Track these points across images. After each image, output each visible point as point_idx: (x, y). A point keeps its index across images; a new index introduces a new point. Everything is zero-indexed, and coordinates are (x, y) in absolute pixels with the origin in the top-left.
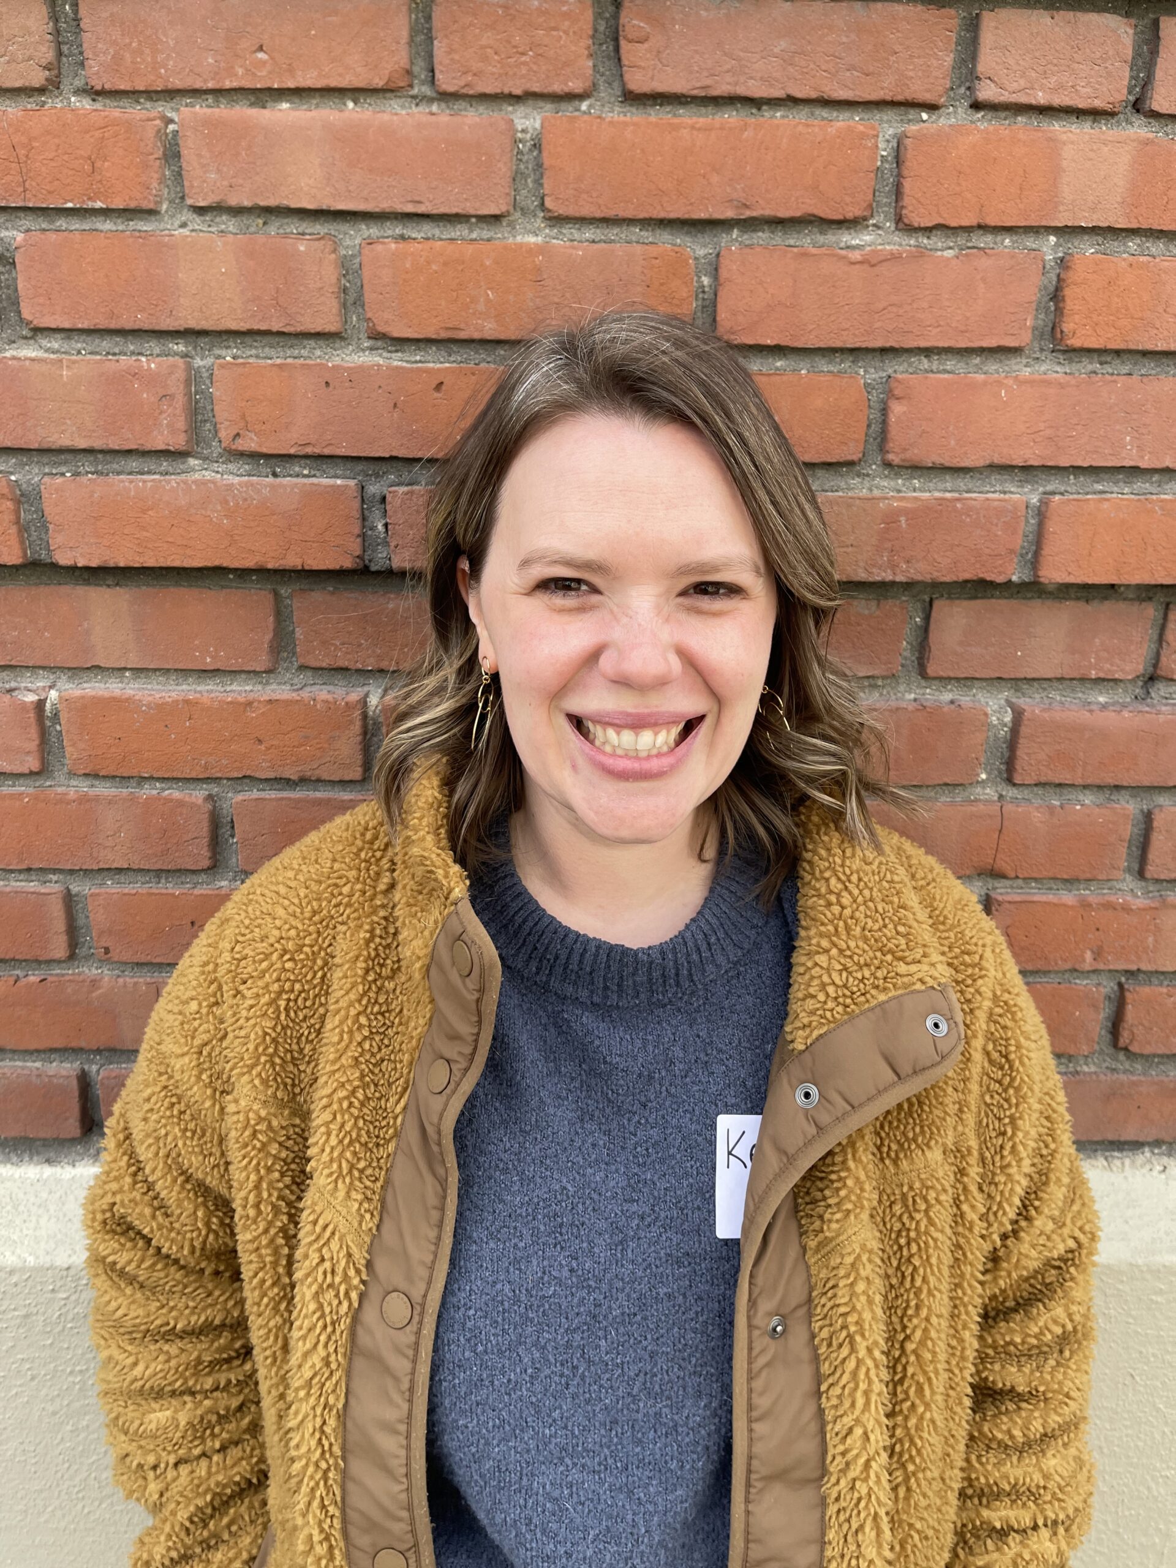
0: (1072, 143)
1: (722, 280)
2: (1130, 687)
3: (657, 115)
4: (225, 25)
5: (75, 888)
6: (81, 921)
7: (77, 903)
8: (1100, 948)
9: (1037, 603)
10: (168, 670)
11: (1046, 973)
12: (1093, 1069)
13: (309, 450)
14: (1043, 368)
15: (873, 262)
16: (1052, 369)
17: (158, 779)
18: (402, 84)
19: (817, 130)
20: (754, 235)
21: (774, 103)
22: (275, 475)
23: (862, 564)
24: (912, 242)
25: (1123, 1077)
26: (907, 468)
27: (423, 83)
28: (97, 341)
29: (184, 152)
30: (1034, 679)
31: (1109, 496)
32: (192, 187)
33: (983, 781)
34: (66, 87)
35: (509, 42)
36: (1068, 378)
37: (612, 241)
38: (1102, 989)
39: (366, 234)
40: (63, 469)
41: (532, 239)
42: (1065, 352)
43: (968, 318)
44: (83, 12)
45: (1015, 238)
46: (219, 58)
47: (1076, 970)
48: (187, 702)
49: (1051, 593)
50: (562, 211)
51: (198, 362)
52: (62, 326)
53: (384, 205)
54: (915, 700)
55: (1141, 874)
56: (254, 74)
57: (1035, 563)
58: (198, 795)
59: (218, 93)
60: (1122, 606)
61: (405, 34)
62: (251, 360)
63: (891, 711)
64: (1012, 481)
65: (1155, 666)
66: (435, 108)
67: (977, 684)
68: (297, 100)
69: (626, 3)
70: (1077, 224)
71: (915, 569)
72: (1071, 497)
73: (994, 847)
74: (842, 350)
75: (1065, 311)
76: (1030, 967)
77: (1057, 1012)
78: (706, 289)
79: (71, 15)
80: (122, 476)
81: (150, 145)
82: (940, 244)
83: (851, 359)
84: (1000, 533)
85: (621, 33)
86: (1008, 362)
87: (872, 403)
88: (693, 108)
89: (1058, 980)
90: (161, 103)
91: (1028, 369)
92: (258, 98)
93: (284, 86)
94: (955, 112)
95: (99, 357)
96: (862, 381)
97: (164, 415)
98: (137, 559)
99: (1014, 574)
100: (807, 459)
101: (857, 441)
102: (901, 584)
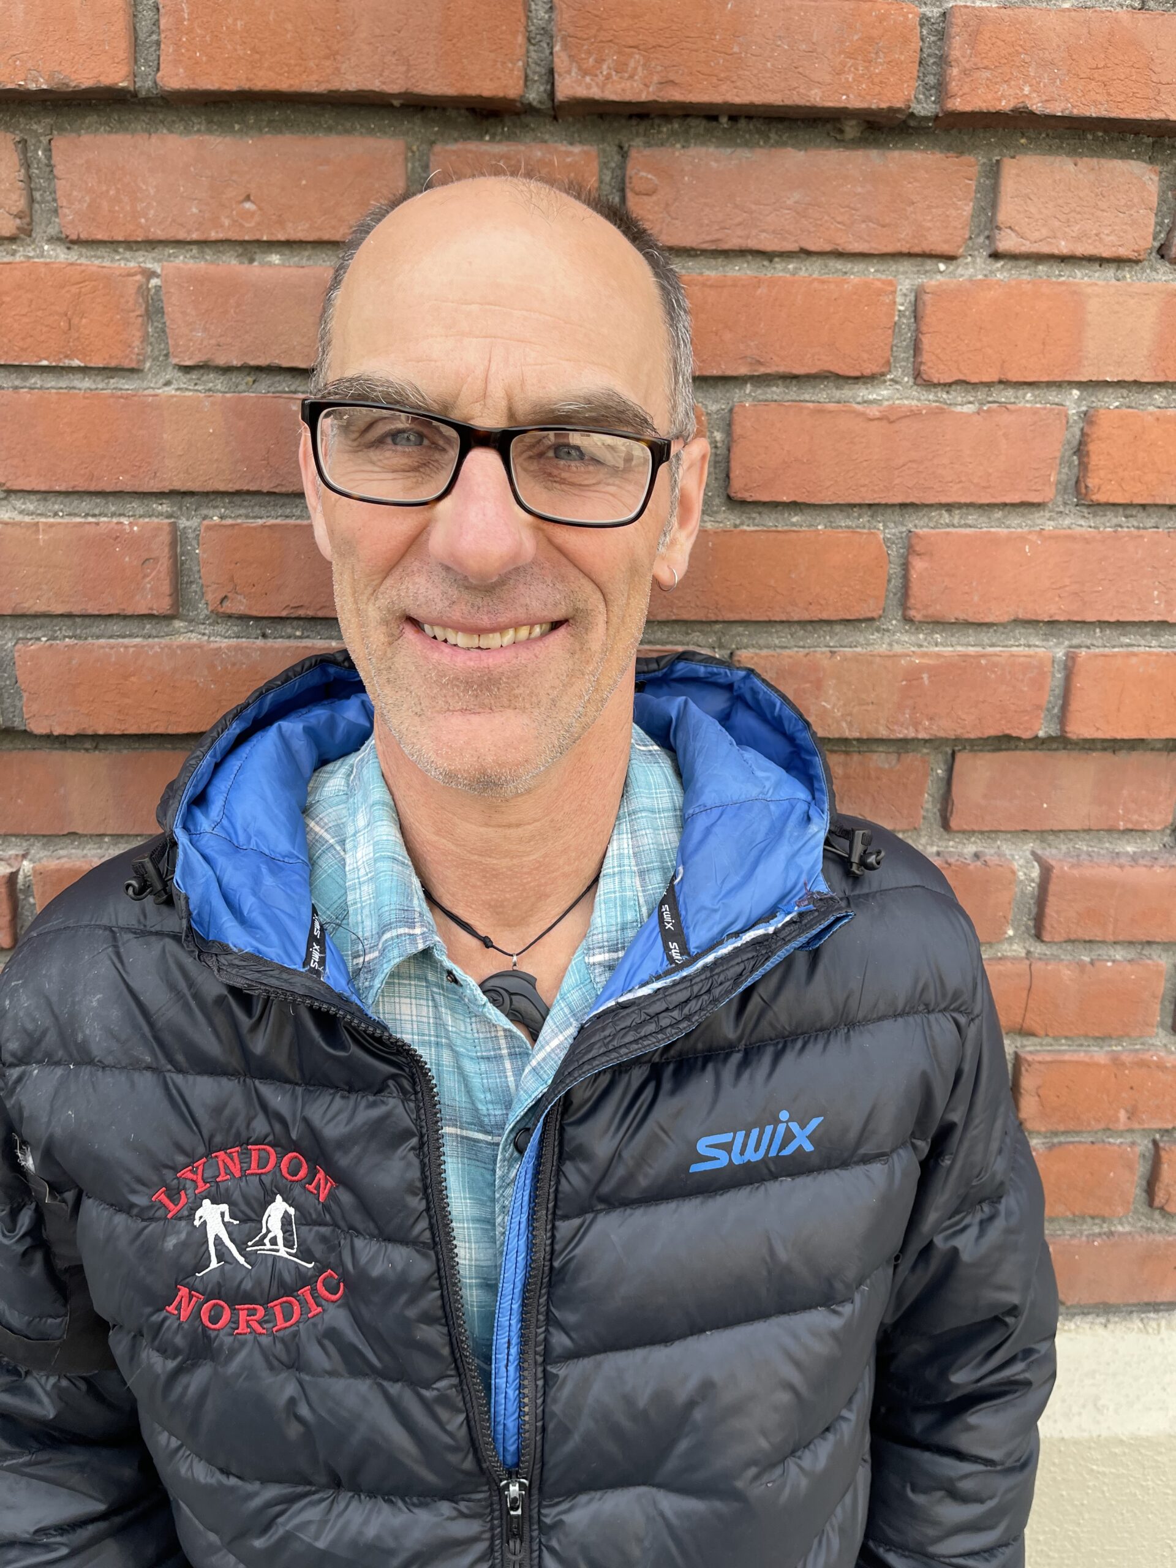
0: (1098, 296)
1: (735, 437)
2: (1158, 836)
4: (209, 173)
8: (1135, 1107)
9: (1062, 754)
11: (1078, 1133)
12: (1127, 1228)
13: (301, 613)
15: (892, 418)
16: (1079, 524)
19: (832, 286)
20: (769, 390)
21: (787, 255)
22: (264, 636)
23: (882, 721)
24: (931, 397)
25: (1159, 1238)
26: (928, 623)
28: (76, 502)
29: (168, 309)
30: (1060, 831)
31: (1135, 649)
32: (177, 345)
33: (1010, 938)
34: (38, 232)
36: (1092, 531)
38: (1136, 1148)
40: (39, 633)
42: (1089, 506)
43: (990, 475)
44: (56, 159)
45: (1037, 392)
46: (204, 207)
47: (1109, 1129)
49: (1076, 745)
51: (183, 523)
52: (37, 488)
54: (938, 853)
55: (1174, 1029)
56: (241, 226)
57: (1063, 717)
59: (204, 244)
60: (1149, 756)
61: (401, 186)
64: (1037, 635)
67: (1002, 836)
68: (287, 252)
69: (633, 153)
70: (1101, 379)
71: (938, 726)
72: (1097, 650)
73: (1023, 1006)
74: (860, 505)
75: (1090, 466)
76: (1062, 1128)
77: (1092, 1174)
78: (719, 445)
79: (44, 160)
80: (102, 641)
81: (131, 302)
82: (959, 399)
83: (869, 513)
84: (1026, 689)
85: (628, 185)
86: (1031, 517)
87: (892, 558)
88: (702, 261)
89: (1091, 1139)
90: (141, 253)
91: (1052, 523)
92: (246, 249)
93: (274, 238)
94: (974, 262)
95: (78, 520)
96: (882, 536)
97: (148, 579)
98: (118, 726)
99: (1040, 729)
100: (825, 616)
101: (876, 597)
102: (923, 740)
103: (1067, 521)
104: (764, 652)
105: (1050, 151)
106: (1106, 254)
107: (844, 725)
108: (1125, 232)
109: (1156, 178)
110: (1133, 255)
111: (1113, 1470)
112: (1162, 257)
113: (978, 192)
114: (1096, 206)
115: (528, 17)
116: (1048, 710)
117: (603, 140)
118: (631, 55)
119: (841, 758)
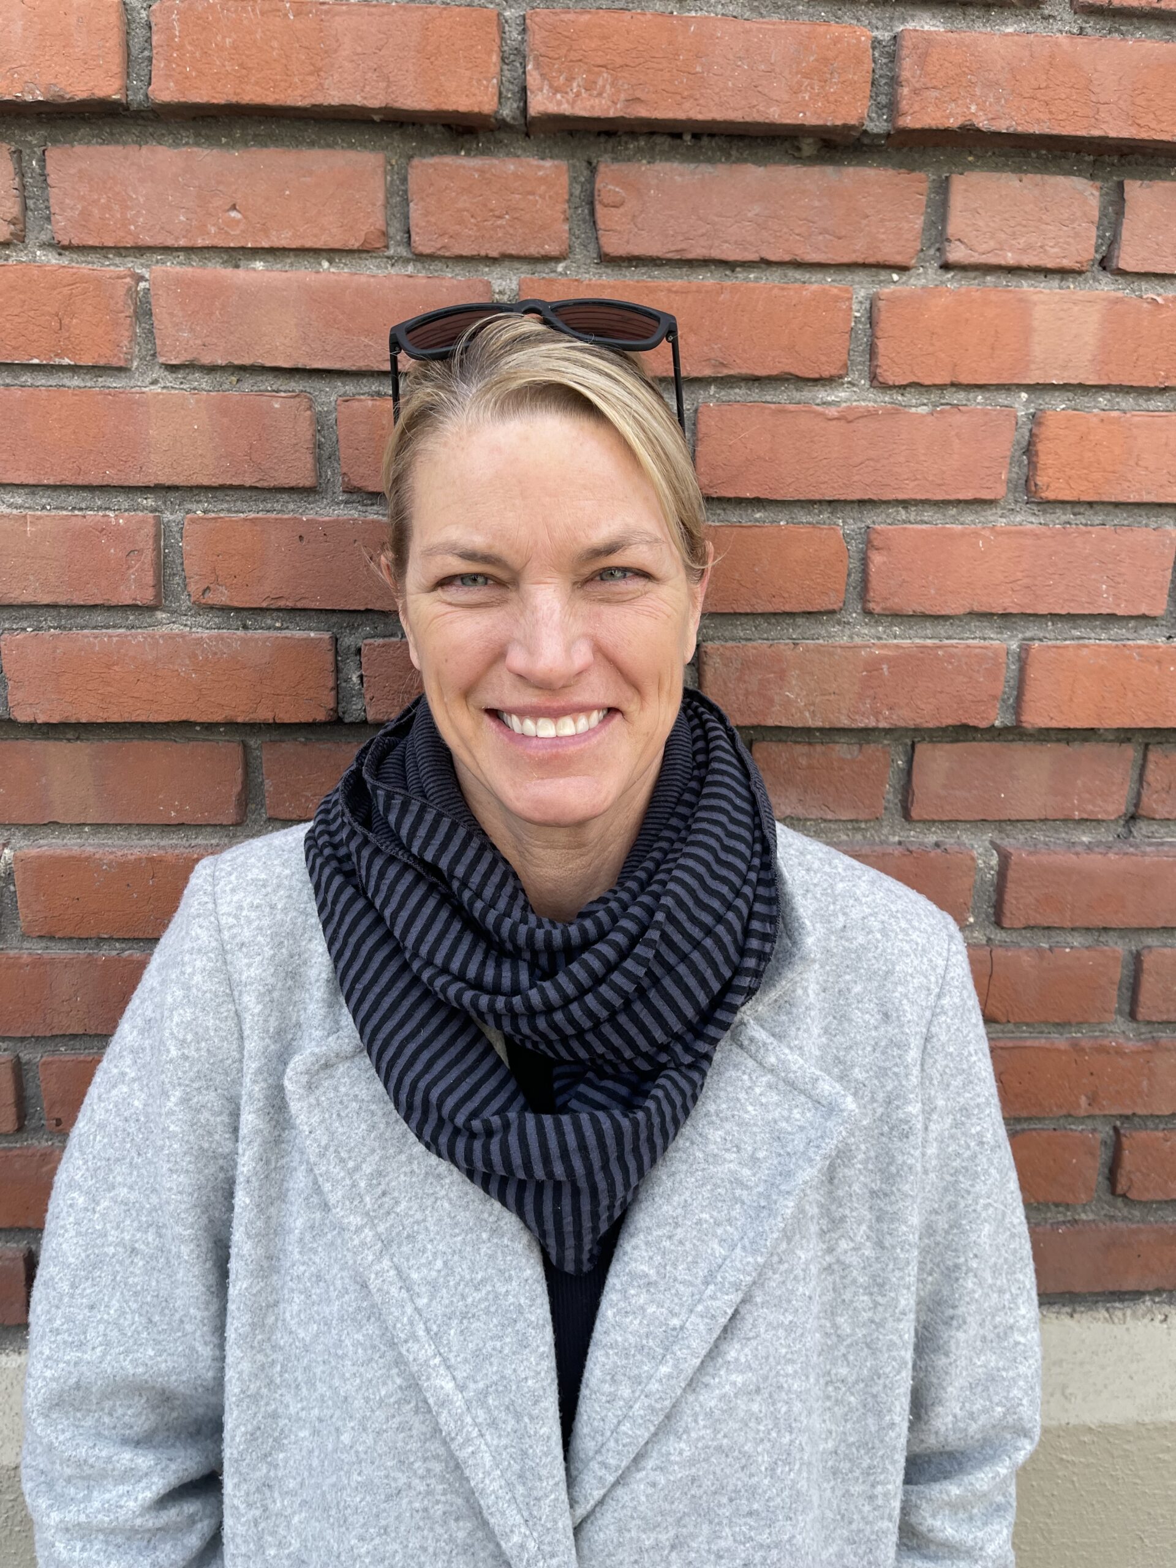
0: (1043, 303)
1: (700, 436)
2: (1112, 826)
3: (631, 274)
4: (196, 183)
5: (25, 1056)
6: (30, 1092)
7: (28, 1071)
8: (1095, 1092)
9: (1018, 745)
10: (130, 825)
11: (1040, 1119)
12: (1091, 1217)
13: (282, 604)
15: (850, 418)
16: (1027, 520)
17: (118, 940)
18: (378, 245)
19: (792, 294)
20: (732, 392)
21: (748, 265)
22: (245, 627)
23: (844, 711)
24: (887, 399)
25: (1122, 1225)
26: (887, 616)
27: (399, 244)
28: (63, 496)
29: (156, 310)
30: (1018, 821)
31: (1086, 641)
32: (164, 345)
33: (971, 925)
34: (31, 241)
35: (485, 205)
36: (1042, 528)
38: (1097, 1135)
39: (342, 390)
40: (25, 624)
42: (1039, 503)
43: (944, 472)
44: (49, 169)
45: (987, 395)
46: (191, 216)
47: (1070, 1115)
48: (151, 860)
49: (1031, 735)
51: (167, 516)
52: (26, 482)
53: (361, 364)
54: (900, 843)
55: (1133, 1015)
56: (227, 233)
57: (1018, 707)
60: (1102, 747)
61: (381, 196)
62: (223, 514)
63: (877, 857)
64: (992, 628)
65: (1137, 805)
66: (410, 269)
67: (961, 826)
68: (271, 259)
69: (602, 168)
70: (1048, 381)
71: (898, 716)
72: (1050, 643)
73: (985, 992)
74: (820, 502)
75: (1039, 465)
76: (1024, 1114)
77: (1054, 1160)
79: (38, 170)
80: (87, 631)
81: (121, 303)
82: (914, 401)
83: (829, 510)
84: (982, 680)
85: (596, 198)
86: (983, 514)
87: (851, 553)
88: (668, 270)
89: (1053, 1126)
90: (131, 259)
91: (1004, 520)
92: (231, 256)
93: (258, 246)
94: (926, 273)
95: (65, 513)
96: (841, 532)
97: (132, 570)
98: (101, 714)
99: (996, 719)
100: (787, 609)
101: (837, 591)
102: (884, 729)
103: (1018, 519)
104: (730, 644)
105: (997, 168)
106: (1050, 265)
107: (807, 714)
108: (1068, 244)
109: (1097, 193)
110: (1077, 266)
111: (1083, 1460)
112: (1104, 269)
113: (927, 206)
114: (1040, 220)
115: (502, 38)
117: (573, 156)
118: (599, 74)
119: (805, 749)
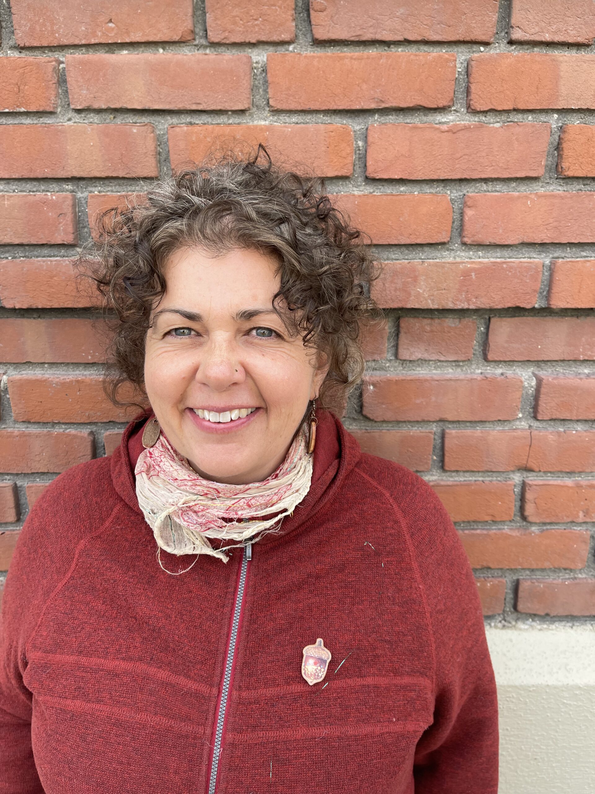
0: (566, 62)
1: (369, 143)
3: (331, 52)
4: (90, 8)
5: (19, 483)
6: (22, 501)
7: (21, 491)
8: (588, 509)
9: (549, 319)
10: (68, 363)
11: (557, 524)
12: (584, 576)
14: (551, 188)
15: (454, 131)
16: (556, 189)
17: (63, 423)
18: (189, 39)
19: (421, 58)
20: (387, 118)
21: (397, 43)
23: (450, 299)
24: (476, 119)
26: (475, 245)
27: (201, 37)
28: (24, 185)
29: (69, 79)
30: (548, 361)
31: (589, 259)
32: (73, 98)
33: (520, 418)
34: (5, 45)
35: (248, 13)
36: (566, 193)
37: (307, 123)
38: (589, 532)
39: (171, 122)
40: (7, 255)
41: (263, 123)
42: (564, 179)
43: (508, 161)
44: (12, 3)
45: (534, 116)
46: (88, 27)
47: (574, 522)
48: (78, 381)
49: (557, 313)
50: (279, 107)
51: (79, 195)
52: (4, 177)
53: (180, 106)
54: (481, 373)
56: (107, 35)
57: (548, 297)
58: (85, 432)
59: (88, 46)
61: (190, 10)
62: (108, 193)
63: (468, 380)
64: (535, 252)
66: (208, 51)
67: (516, 364)
68: (131, 49)
70: (569, 107)
71: (481, 302)
72: (568, 260)
73: (527, 454)
74: (437, 180)
75: (564, 156)
76: (548, 521)
77: (564, 545)
78: (361, 148)
79: (6, 4)
80: (39, 259)
81: (50, 76)
82: (492, 120)
83: (443, 185)
84: (528, 281)
85: (310, 6)
86: (531, 185)
87: (455, 210)
88: (352, 48)
89: (564, 527)
90: (57, 53)
91: (543, 189)
92: (110, 49)
93: (124, 41)
94: (499, 46)
95: (25, 193)
96: (449, 198)
97: (61, 225)
98: (48, 304)
99: (536, 303)
100: (419, 241)
101: (447, 231)
102: (473, 310)
104: (387, 262)
106: (571, 41)
107: (430, 301)
108: (581, 28)
110: (586, 42)
111: (575, 703)
113: (500, 8)
114: (565, 15)
116: (541, 293)
119: (429, 321)
